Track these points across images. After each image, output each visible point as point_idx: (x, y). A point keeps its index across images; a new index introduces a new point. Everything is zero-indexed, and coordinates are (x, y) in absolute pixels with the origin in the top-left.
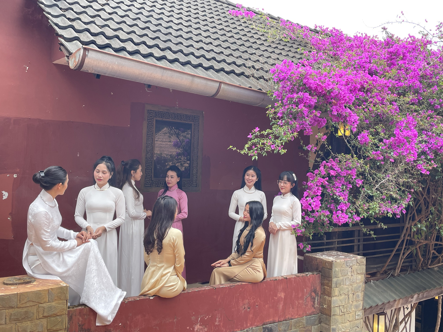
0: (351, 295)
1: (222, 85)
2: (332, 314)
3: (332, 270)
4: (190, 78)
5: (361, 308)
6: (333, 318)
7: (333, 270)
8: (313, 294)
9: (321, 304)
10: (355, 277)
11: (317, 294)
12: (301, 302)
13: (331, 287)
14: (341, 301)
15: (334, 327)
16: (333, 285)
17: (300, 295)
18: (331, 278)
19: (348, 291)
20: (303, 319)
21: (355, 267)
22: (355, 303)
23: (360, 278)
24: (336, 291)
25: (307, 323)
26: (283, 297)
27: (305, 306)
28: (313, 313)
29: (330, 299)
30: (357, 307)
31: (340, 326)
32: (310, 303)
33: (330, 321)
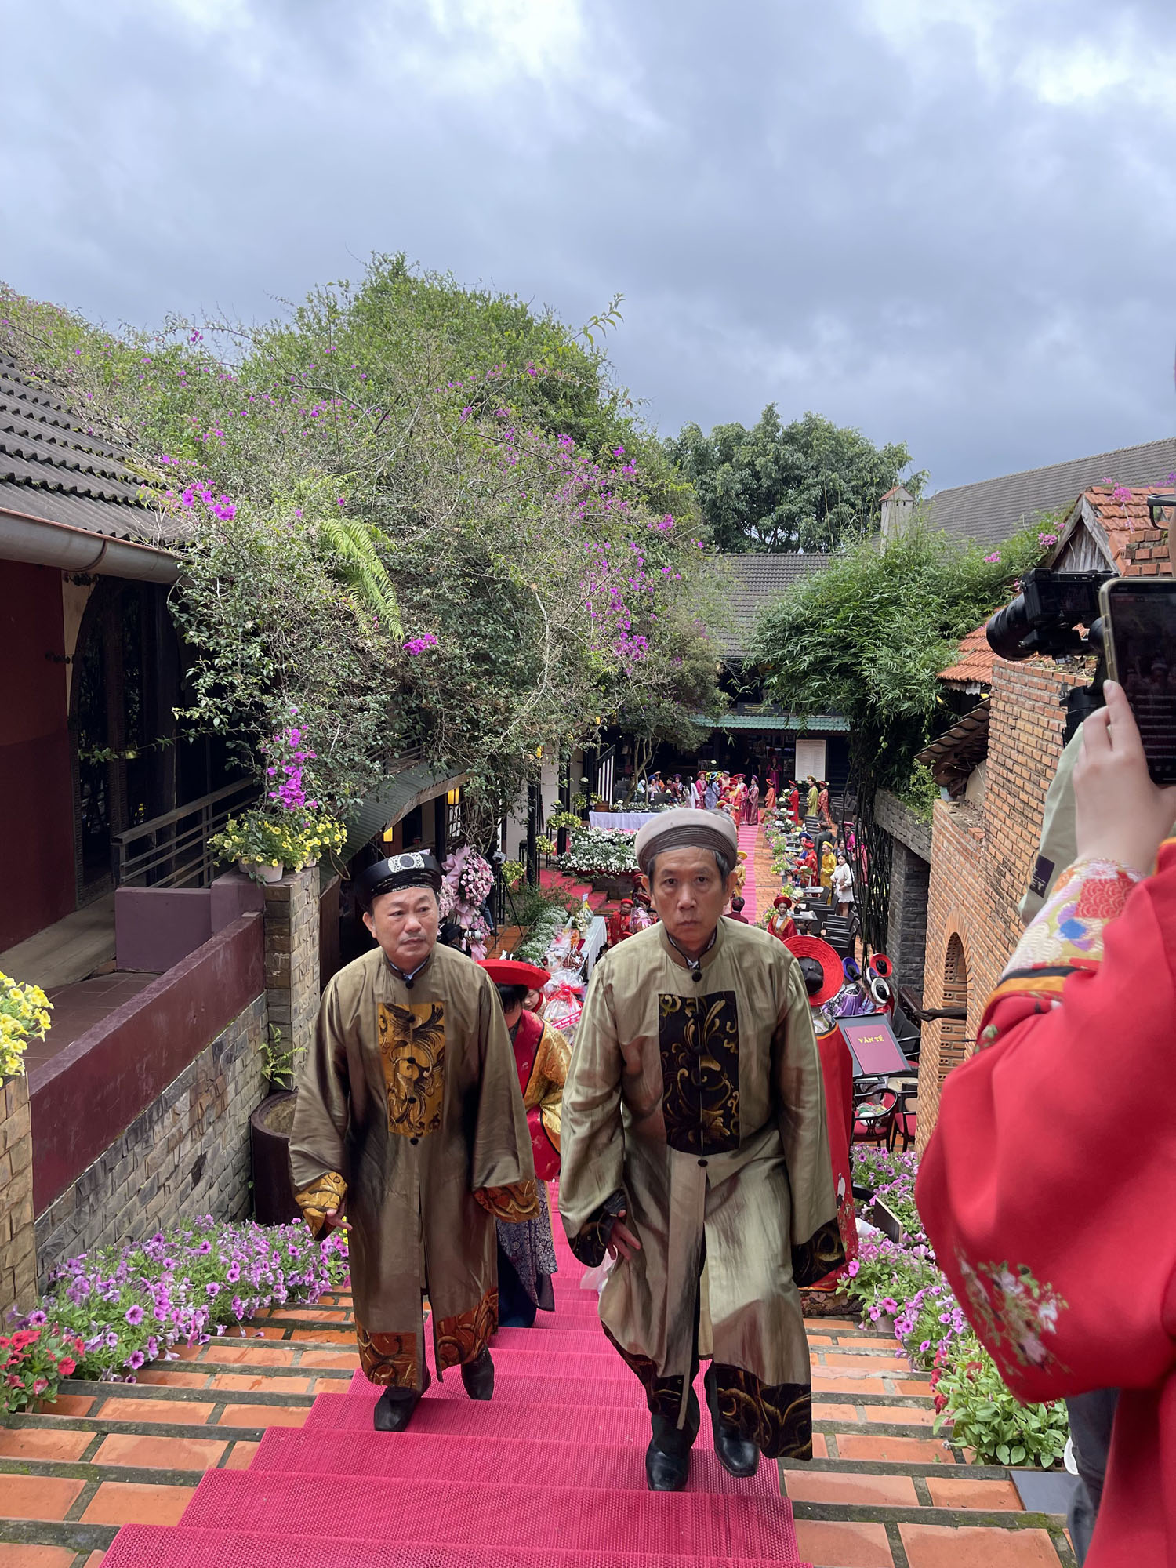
0: (309, 940)
1: (110, 548)
2: (292, 982)
3: (289, 901)
4: (66, 536)
5: (318, 957)
6: (293, 989)
7: (292, 902)
10: (310, 905)
13: (289, 934)
14: (300, 955)
15: (295, 1005)
16: (293, 929)
18: (289, 917)
19: (306, 933)
20: (250, 1009)
21: (311, 887)
22: (312, 952)
23: (315, 905)
24: (295, 939)
25: (255, 1012)
29: (286, 956)
30: (314, 959)
31: (300, 1000)
33: (289, 997)
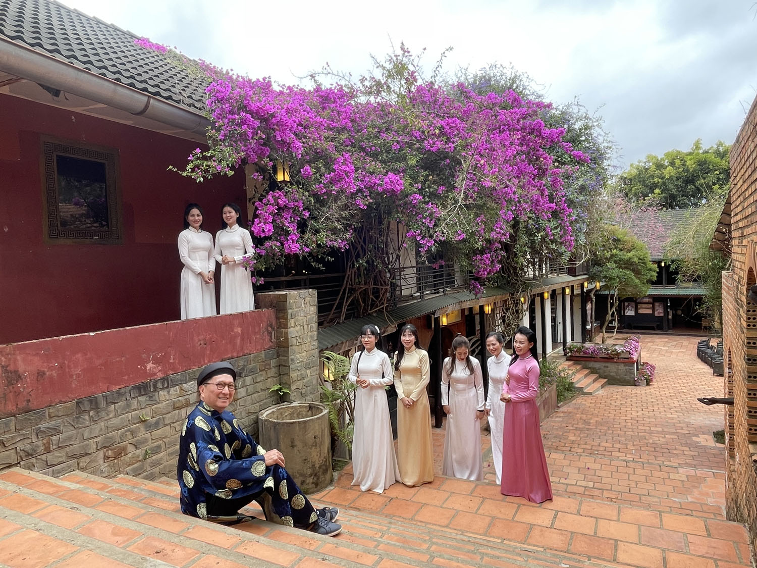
0: (306, 326)
2: (290, 345)
3: (286, 301)
5: (316, 338)
6: (290, 348)
7: (288, 302)
8: (270, 329)
9: (278, 338)
10: (307, 309)
11: (273, 329)
12: (258, 336)
13: (286, 319)
14: (297, 332)
15: (293, 357)
16: (289, 317)
17: (257, 330)
18: (287, 310)
19: (303, 322)
20: (262, 354)
21: (308, 299)
22: (310, 334)
23: (313, 310)
24: (292, 323)
25: (265, 356)
26: (240, 332)
27: (261, 341)
28: (270, 348)
29: (286, 330)
30: (311, 337)
31: (298, 356)
32: (267, 338)
33: (287, 352)
